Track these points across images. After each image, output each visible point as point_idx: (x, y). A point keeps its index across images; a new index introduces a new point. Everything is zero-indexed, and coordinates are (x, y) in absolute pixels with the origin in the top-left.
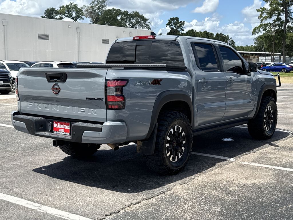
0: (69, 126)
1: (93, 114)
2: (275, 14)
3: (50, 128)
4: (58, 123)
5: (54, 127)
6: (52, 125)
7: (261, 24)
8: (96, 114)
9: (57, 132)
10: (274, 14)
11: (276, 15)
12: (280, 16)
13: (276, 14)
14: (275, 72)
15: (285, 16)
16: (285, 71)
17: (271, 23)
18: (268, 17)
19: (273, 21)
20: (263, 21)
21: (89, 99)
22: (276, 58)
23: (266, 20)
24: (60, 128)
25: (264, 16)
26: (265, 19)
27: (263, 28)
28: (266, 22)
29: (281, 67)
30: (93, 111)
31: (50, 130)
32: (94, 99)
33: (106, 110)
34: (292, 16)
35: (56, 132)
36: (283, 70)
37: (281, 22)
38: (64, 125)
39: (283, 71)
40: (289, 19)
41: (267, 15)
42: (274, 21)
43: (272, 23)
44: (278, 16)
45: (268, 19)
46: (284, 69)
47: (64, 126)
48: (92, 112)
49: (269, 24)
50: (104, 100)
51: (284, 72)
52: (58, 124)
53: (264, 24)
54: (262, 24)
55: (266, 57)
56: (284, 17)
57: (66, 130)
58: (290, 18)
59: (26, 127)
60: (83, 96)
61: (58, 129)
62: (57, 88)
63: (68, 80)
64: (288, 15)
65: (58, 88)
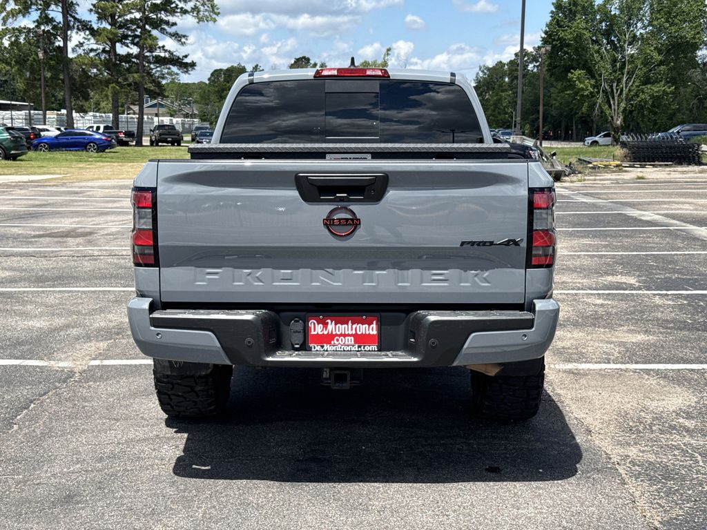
0: (374, 325)
1: (478, 284)
2: (37, 5)
3: (297, 339)
4: (329, 321)
5: (313, 333)
6: (306, 330)
7: (4, 27)
8: (489, 283)
9: (325, 348)
10: (34, 4)
11: (40, 7)
12: (49, 12)
13: (41, 5)
14: (70, 150)
15: (63, 13)
16: (95, 149)
17: (30, 29)
18: (20, 11)
19: (34, 22)
20: (7, 19)
21: (473, 245)
22: (35, 116)
23: (15, 18)
24: (336, 335)
25: (8, 9)
26: (13, 16)
27: (9, 37)
28: (16, 25)
29: (84, 138)
30: (476, 275)
31: (300, 343)
32: (492, 243)
33: (524, 271)
34: (77, 13)
35: (322, 347)
36: (91, 146)
37: (55, 27)
38: (353, 324)
39: (89, 149)
40: (70, 21)
41: (17, 7)
42: (36, 24)
43: (33, 29)
44: (44, 10)
45: (20, 17)
46: (92, 144)
47: (354, 326)
48: (476, 279)
49: (24, 28)
50: (524, 245)
51: (92, 151)
52: (327, 323)
53: (10, 28)
54: (6, 29)
55: (14, 113)
56: (61, 15)
57: (360, 339)
58: (74, 17)
59: (218, 345)
60: (451, 237)
61: (329, 338)
62: (347, 220)
63: (391, 194)
64: (68, 11)
65: (352, 220)
